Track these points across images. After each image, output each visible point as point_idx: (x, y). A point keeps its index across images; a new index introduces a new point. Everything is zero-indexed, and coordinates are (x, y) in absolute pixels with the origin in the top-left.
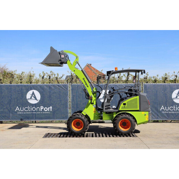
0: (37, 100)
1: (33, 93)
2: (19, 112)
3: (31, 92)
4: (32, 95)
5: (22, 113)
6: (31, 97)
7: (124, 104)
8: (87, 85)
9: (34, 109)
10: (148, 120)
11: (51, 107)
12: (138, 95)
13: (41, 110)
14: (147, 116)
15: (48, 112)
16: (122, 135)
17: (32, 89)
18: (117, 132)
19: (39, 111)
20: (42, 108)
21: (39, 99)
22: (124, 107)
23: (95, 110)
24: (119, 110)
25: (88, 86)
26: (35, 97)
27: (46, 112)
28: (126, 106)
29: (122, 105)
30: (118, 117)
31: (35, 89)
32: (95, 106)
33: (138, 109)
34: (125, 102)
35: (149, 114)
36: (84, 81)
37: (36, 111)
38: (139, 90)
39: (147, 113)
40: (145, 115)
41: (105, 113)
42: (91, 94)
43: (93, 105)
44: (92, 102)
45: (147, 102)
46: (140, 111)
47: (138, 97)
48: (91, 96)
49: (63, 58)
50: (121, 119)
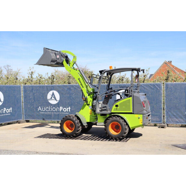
0: (57, 101)
1: (53, 94)
2: (41, 112)
3: (51, 93)
4: (52, 95)
5: (44, 113)
6: (51, 97)
7: (117, 106)
8: (82, 85)
9: (54, 109)
10: (142, 124)
11: (69, 107)
12: (131, 96)
13: (61, 111)
14: (141, 119)
15: (67, 112)
16: (112, 139)
17: (52, 90)
18: (107, 135)
19: (58, 112)
20: (61, 108)
21: (59, 100)
22: (117, 108)
23: (91, 112)
24: (112, 112)
25: (83, 87)
26: (55, 98)
27: (65, 112)
28: (118, 108)
29: (114, 107)
30: (109, 119)
31: (55, 90)
32: (91, 107)
33: (131, 111)
34: (118, 103)
35: (143, 117)
36: (80, 81)
37: (56, 112)
38: (132, 90)
39: (141, 116)
40: (139, 118)
41: (100, 115)
42: (86, 95)
43: (89, 106)
44: (88, 103)
45: (141, 104)
46: (133, 114)
47: (131, 98)
48: (86, 97)
49: (58, 59)
50: (111, 122)
